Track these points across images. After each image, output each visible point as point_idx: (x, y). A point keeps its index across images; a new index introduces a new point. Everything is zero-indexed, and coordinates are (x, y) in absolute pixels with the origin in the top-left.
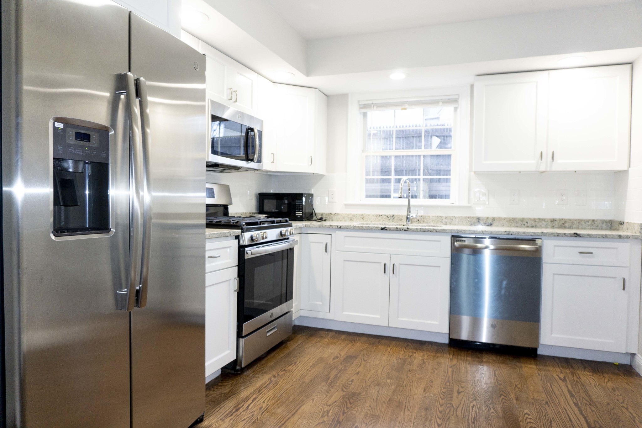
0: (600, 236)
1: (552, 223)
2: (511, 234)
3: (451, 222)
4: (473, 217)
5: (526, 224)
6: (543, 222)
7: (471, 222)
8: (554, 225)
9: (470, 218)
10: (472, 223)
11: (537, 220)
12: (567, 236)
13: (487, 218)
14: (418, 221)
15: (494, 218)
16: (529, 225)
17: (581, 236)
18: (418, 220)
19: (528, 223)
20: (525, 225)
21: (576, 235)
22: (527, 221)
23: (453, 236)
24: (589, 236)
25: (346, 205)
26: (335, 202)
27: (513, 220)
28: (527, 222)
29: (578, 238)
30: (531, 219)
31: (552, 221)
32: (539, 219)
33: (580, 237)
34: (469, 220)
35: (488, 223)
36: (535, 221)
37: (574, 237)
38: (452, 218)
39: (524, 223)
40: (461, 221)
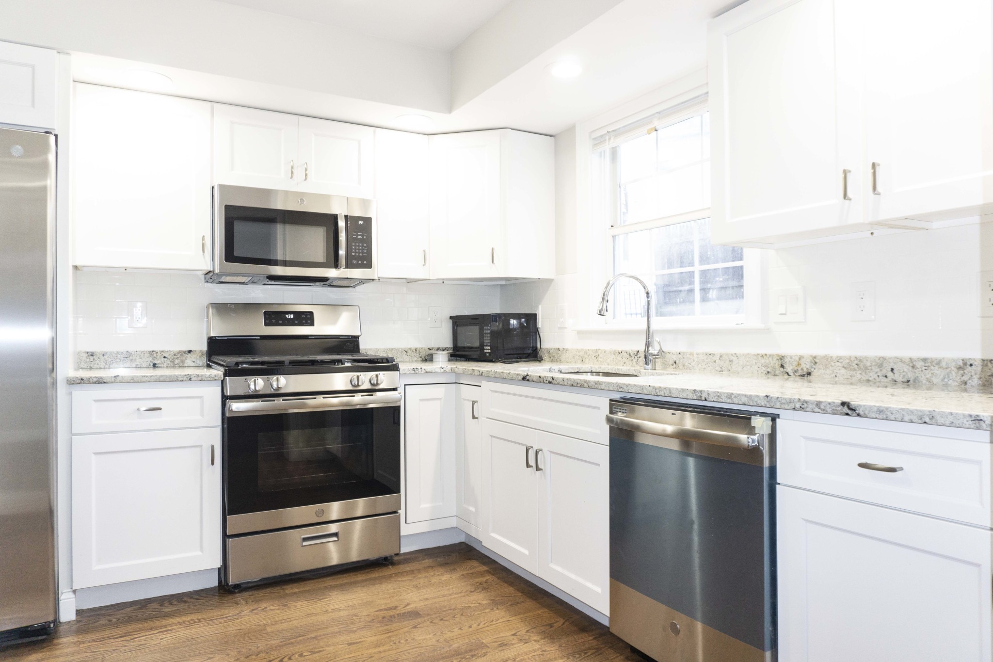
0: (915, 418)
1: (961, 372)
2: (706, 400)
3: (730, 368)
4: (771, 356)
5: (890, 374)
6: (936, 370)
7: (766, 366)
8: (965, 378)
9: (765, 357)
10: (769, 370)
11: (919, 364)
12: (824, 411)
13: (801, 358)
14: (674, 365)
15: (815, 357)
16: (897, 377)
17: (861, 413)
18: (675, 362)
19: (895, 371)
20: (886, 377)
21: (846, 410)
22: (892, 366)
23: (611, 400)
24: (883, 414)
25: (579, 333)
26: (566, 328)
27: (857, 362)
28: (892, 370)
29: (852, 420)
30: (902, 361)
31: (960, 368)
32: (925, 360)
33: (859, 415)
34: (763, 361)
35: (802, 369)
36: (913, 367)
37: (841, 414)
38: (732, 358)
39: (884, 372)
40: (748, 364)
